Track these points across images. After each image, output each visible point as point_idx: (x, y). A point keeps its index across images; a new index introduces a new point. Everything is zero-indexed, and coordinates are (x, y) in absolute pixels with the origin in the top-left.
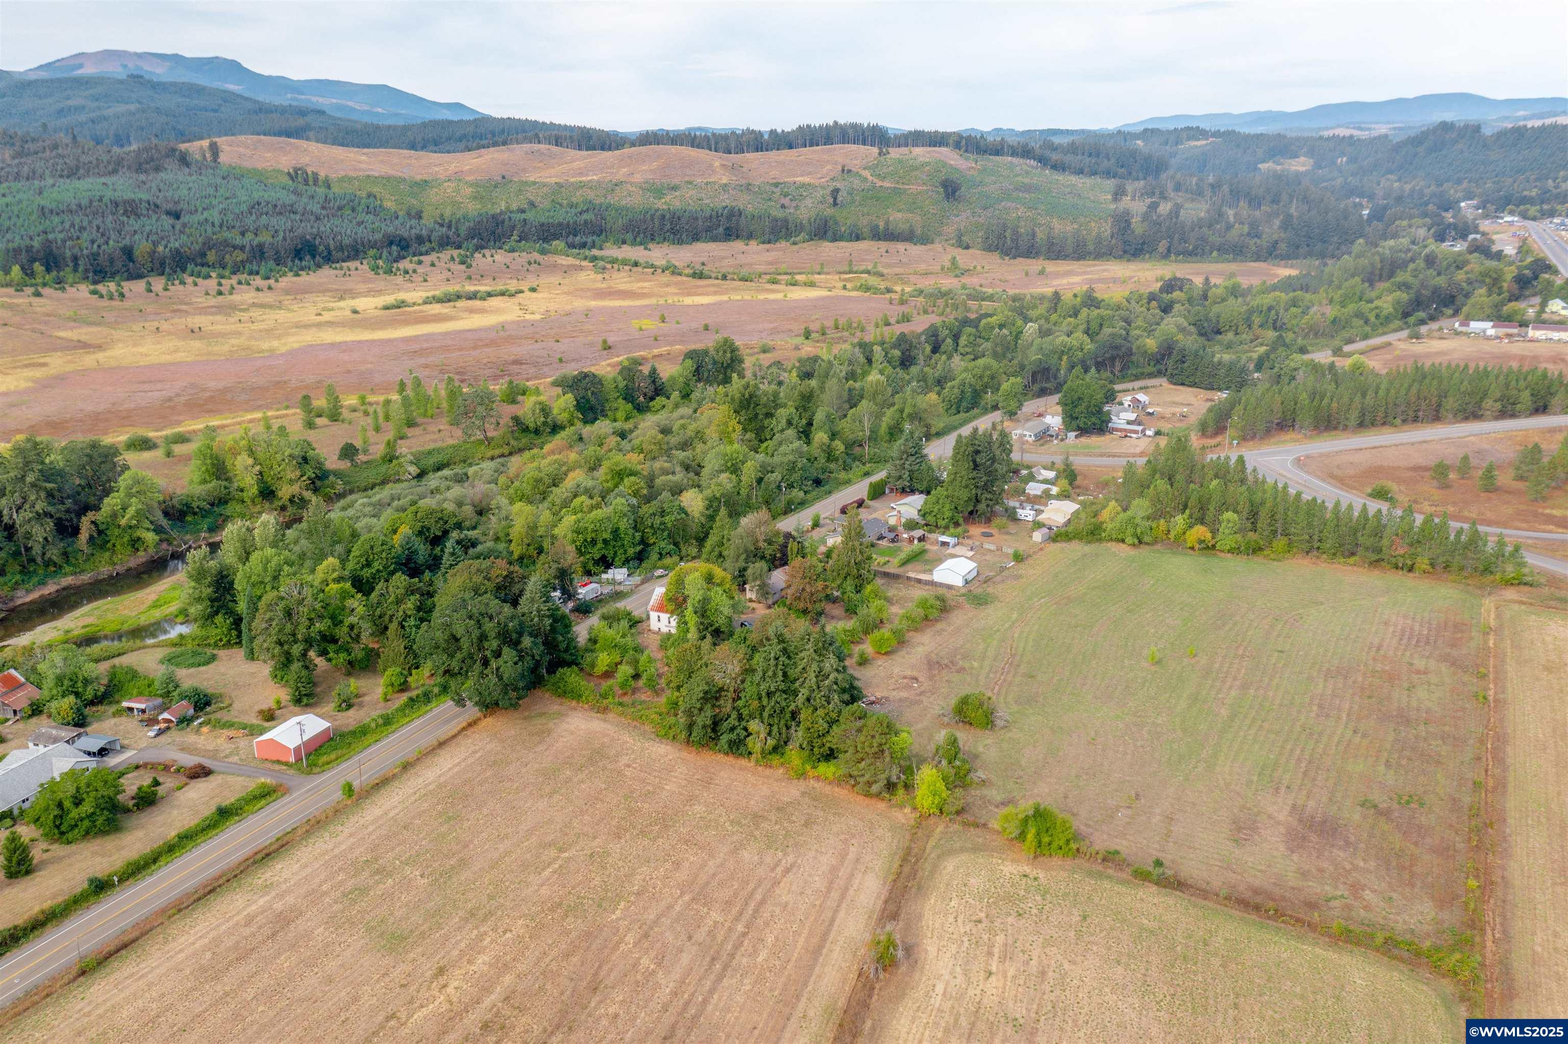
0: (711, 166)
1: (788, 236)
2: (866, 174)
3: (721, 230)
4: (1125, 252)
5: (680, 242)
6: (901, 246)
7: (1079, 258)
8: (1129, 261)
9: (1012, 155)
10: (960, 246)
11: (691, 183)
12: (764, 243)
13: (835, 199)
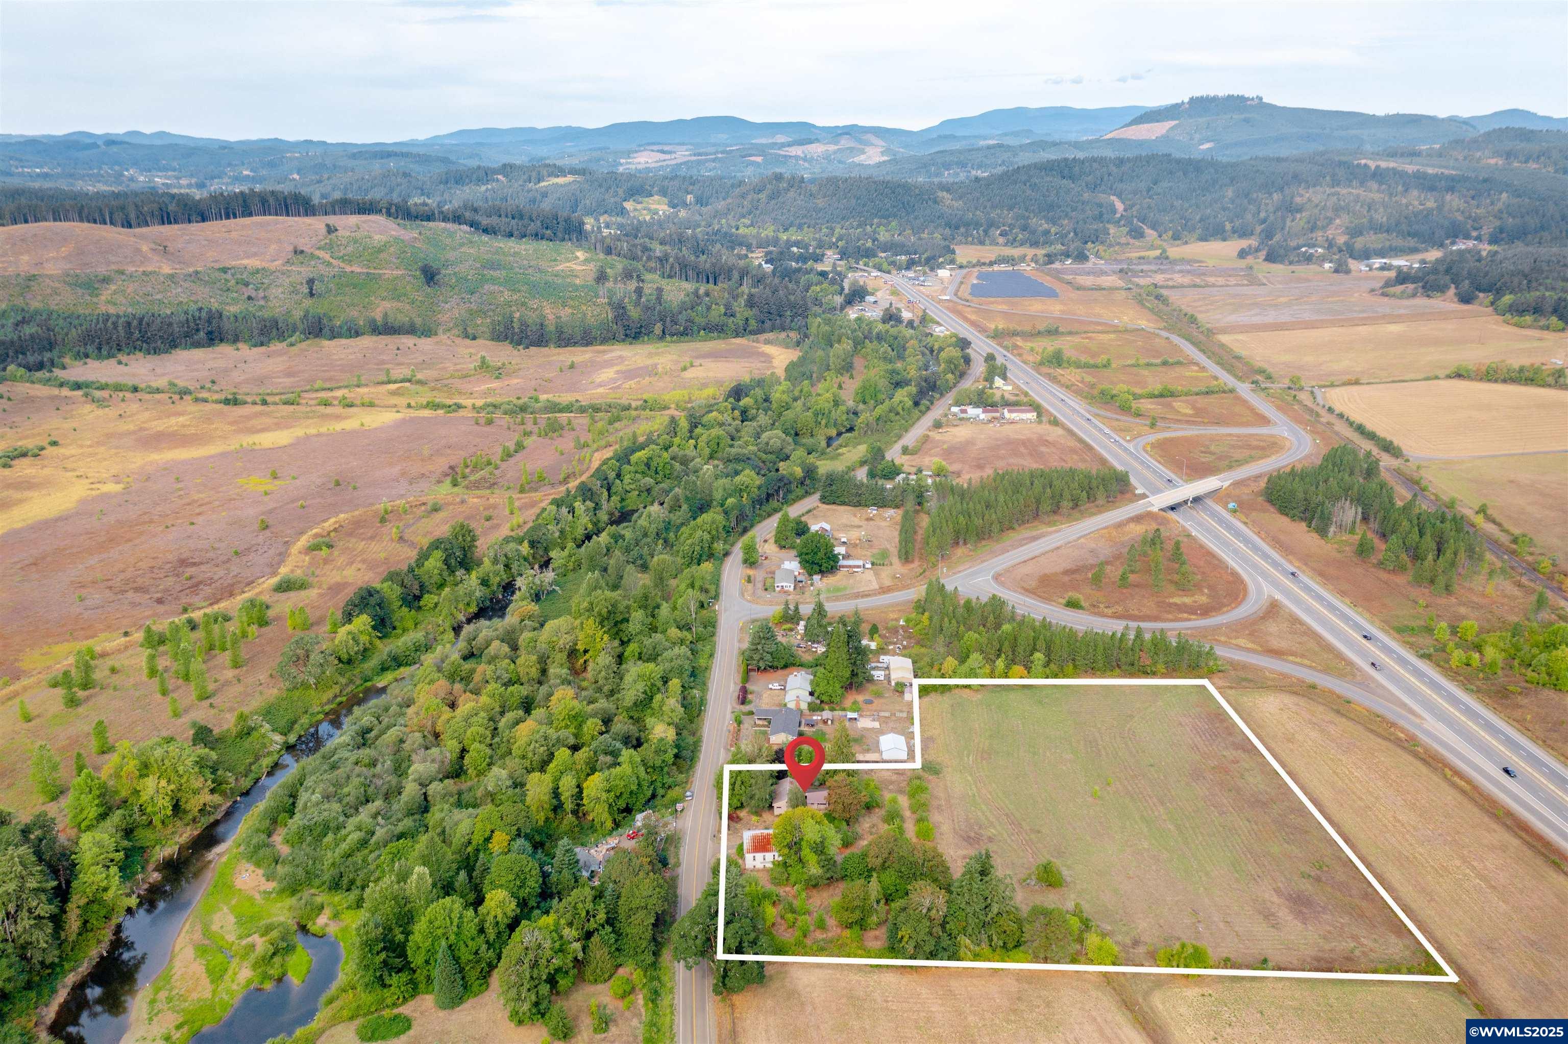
0: (138, 251)
1: (281, 337)
2: (325, 255)
3: (202, 334)
4: (626, 335)
5: (156, 351)
6: (407, 341)
7: (588, 344)
8: (631, 344)
9: (443, 221)
10: (467, 337)
11: (123, 273)
12: (255, 346)
13: (311, 289)
